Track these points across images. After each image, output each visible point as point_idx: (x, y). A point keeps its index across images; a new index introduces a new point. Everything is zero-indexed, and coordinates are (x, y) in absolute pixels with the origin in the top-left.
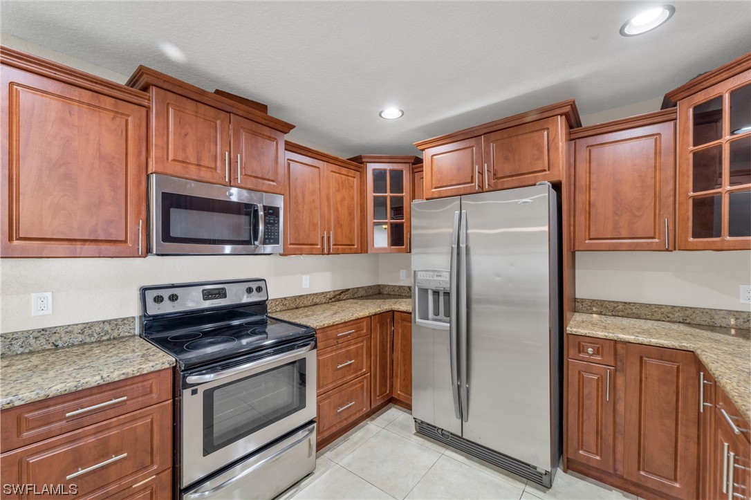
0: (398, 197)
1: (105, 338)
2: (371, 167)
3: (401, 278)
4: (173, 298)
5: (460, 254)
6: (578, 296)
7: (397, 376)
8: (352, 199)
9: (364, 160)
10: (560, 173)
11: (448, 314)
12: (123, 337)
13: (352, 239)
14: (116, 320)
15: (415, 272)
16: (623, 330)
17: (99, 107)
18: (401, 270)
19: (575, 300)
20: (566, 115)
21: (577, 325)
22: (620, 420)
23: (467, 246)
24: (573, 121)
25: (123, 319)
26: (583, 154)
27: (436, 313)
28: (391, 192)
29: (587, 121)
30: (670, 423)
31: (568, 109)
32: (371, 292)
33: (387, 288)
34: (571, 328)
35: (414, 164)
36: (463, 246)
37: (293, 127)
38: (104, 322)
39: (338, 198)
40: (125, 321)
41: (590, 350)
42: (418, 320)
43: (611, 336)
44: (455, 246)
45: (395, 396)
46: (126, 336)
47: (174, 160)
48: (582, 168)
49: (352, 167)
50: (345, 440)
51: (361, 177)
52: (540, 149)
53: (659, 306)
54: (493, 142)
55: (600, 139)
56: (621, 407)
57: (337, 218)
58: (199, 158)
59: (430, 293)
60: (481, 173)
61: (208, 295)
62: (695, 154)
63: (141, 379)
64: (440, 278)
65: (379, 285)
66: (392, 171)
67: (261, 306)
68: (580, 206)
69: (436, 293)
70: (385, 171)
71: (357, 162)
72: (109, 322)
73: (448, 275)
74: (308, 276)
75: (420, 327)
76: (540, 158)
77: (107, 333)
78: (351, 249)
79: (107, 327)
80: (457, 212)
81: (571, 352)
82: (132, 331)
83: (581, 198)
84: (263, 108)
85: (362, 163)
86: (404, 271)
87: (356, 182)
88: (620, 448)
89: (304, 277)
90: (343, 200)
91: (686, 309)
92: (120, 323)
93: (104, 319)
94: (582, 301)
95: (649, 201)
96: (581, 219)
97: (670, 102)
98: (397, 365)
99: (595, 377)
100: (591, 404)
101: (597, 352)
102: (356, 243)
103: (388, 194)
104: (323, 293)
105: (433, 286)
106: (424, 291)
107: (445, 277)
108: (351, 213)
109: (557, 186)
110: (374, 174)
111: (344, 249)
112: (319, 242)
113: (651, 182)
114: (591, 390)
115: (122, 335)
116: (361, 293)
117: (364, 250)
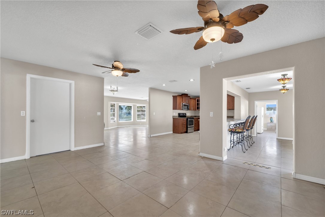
2: (197, 99)
4: (181, 114)
17: (180, 98)
46: (177, 117)
57: (193, 106)
61: (183, 114)
87: (195, 101)
89: (188, 113)
112: (191, 109)
117: (195, 110)
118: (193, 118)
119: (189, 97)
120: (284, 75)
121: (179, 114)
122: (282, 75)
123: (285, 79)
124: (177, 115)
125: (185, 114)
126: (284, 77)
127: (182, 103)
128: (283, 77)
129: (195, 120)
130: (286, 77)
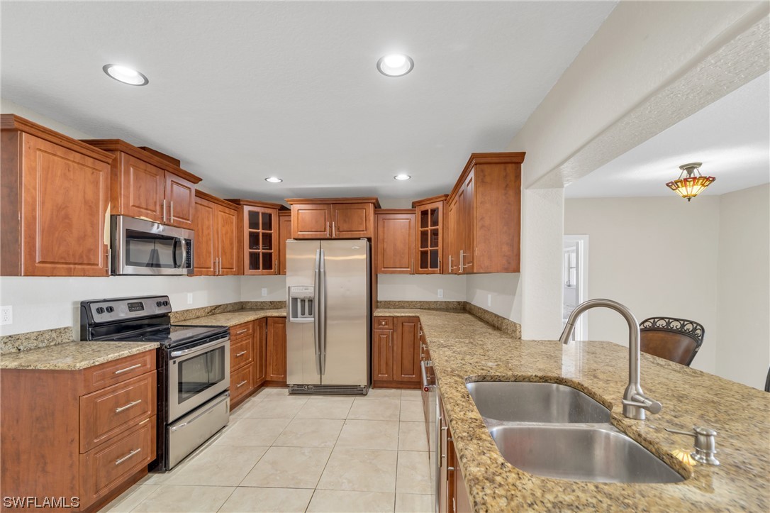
0: (267, 233)
1: (52, 344)
2: (247, 209)
3: (263, 295)
4: (110, 310)
5: (320, 277)
6: (378, 300)
7: (270, 364)
8: (232, 232)
9: (241, 203)
10: (371, 233)
11: (310, 313)
12: (64, 343)
13: (232, 265)
14: (60, 329)
15: (289, 287)
16: (397, 312)
17: (84, 165)
18: (263, 289)
19: (377, 302)
20: (374, 204)
21: (378, 313)
22: (395, 354)
23: (324, 271)
24: (377, 206)
25: (65, 328)
26: (381, 223)
27: (303, 313)
28: (263, 229)
29: (384, 206)
30: (412, 350)
31: (374, 201)
32: (236, 307)
33: (249, 304)
34: (375, 314)
35: (279, 210)
36: (322, 270)
37: (201, 180)
38: (52, 330)
39: (224, 232)
40: (66, 330)
41: (383, 323)
42: (291, 319)
43: (391, 315)
44: (317, 271)
45: (268, 379)
46: (67, 343)
47: (133, 206)
48: (380, 230)
49: (233, 208)
50: (239, 409)
51: (238, 216)
52: (361, 218)
53: (412, 302)
54: (338, 209)
55: (388, 216)
56: (395, 348)
57: (223, 248)
58: (147, 204)
59: (299, 301)
60: (331, 227)
61: (132, 307)
62: (422, 232)
63: (141, 355)
64: (306, 291)
65: (242, 302)
66: (263, 214)
67: (165, 317)
68: (380, 250)
69: (303, 301)
70: (258, 213)
71: (235, 203)
72: (55, 330)
73: (312, 288)
74: (191, 294)
75: (293, 323)
76: (361, 224)
77: (54, 339)
78: (208, 271)
79: (54, 335)
80: (319, 250)
81: (375, 325)
82: (71, 338)
83: (380, 246)
84: (177, 162)
85: (239, 204)
86: (266, 289)
87: (234, 218)
88: (395, 368)
89: (189, 294)
90: (227, 233)
91: (421, 302)
92: (63, 332)
93: (52, 328)
94: (381, 302)
95: (407, 251)
96: (380, 257)
97: (415, 205)
98: (270, 356)
99: (385, 336)
100: (383, 350)
101: (386, 324)
102: (234, 267)
103: (260, 231)
104: (203, 308)
105: (302, 296)
106: (295, 300)
107: (311, 290)
108: (231, 244)
109: (369, 240)
110: (249, 215)
111: (227, 272)
112: (212, 267)
113: (407, 241)
114: (383, 343)
115: (64, 341)
116: (230, 308)
117: (240, 272)
118: (222, 333)
119: (195, 179)
120: (690, 168)
121: (85, 307)
122: (681, 167)
123: (695, 178)
124: (68, 320)
125: (164, 302)
126: (690, 173)
127: (114, 219)
128: (685, 172)
129: (233, 342)
130: (696, 173)
